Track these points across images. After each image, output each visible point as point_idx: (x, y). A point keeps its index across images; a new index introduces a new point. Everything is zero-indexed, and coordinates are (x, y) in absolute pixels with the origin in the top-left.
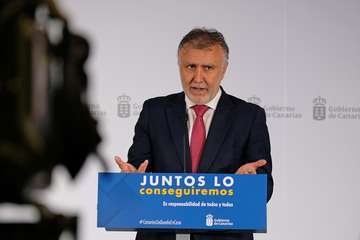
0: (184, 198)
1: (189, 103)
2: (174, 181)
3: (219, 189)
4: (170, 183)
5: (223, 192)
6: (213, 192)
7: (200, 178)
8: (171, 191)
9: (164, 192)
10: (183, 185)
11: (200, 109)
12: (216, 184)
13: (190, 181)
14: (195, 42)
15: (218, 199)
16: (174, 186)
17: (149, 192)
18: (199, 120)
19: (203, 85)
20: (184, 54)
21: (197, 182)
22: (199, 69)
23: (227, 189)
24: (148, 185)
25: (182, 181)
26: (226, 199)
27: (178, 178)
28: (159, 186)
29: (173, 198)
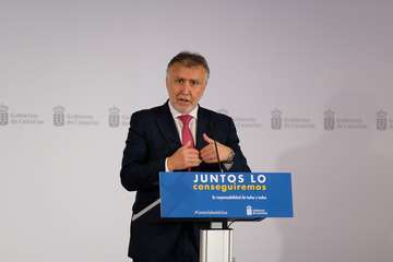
0: (229, 193)
1: (175, 114)
2: (220, 178)
3: (255, 184)
4: (216, 181)
5: (259, 188)
6: (250, 187)
7: (240, 176)
8: (218, 187)
9: (213, 188)
10: (227, 183)
11: (185, 119)
12: (253, 181)
13: (232, 179)
14: (186, 62)
15: (255, 193)
16: (220, 183)
17: (201, 188)
18: (186, 128)
19: (188, 98)
20: (174, 71)
21: (238, 179)
22: (187, 83)
23: (262, 184)
24: (199, 182)
25: (226, 178)
26: (261, 193)
27: (223, 176)
28: (209, 183)
29: (220, 193)
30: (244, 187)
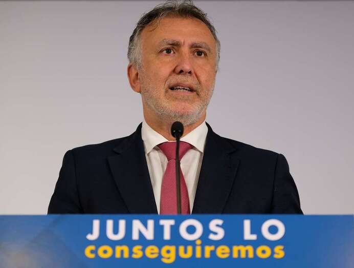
2: (159, 230)
3: (255, 244)
4: (149, 235)
5: (264, 252)
6: (241, 251)
7: (215, 224)
8: (151, 252)
10: (176, 239)
12: (248, 236)
13: (191, 230)
16: (158, 240)
17: (105, 252)
21: (207, 231)
23: (272, 244)
24: (103, 239)
25: (175, 230)
27: (167, 224)
28: (127, 240)
30: (222, 252)
